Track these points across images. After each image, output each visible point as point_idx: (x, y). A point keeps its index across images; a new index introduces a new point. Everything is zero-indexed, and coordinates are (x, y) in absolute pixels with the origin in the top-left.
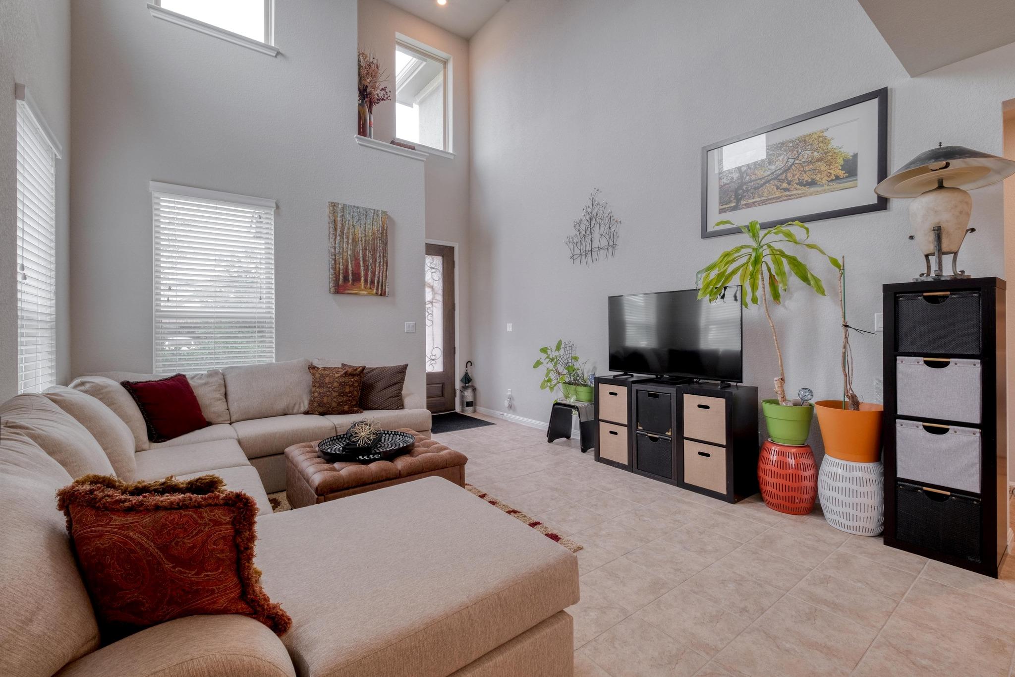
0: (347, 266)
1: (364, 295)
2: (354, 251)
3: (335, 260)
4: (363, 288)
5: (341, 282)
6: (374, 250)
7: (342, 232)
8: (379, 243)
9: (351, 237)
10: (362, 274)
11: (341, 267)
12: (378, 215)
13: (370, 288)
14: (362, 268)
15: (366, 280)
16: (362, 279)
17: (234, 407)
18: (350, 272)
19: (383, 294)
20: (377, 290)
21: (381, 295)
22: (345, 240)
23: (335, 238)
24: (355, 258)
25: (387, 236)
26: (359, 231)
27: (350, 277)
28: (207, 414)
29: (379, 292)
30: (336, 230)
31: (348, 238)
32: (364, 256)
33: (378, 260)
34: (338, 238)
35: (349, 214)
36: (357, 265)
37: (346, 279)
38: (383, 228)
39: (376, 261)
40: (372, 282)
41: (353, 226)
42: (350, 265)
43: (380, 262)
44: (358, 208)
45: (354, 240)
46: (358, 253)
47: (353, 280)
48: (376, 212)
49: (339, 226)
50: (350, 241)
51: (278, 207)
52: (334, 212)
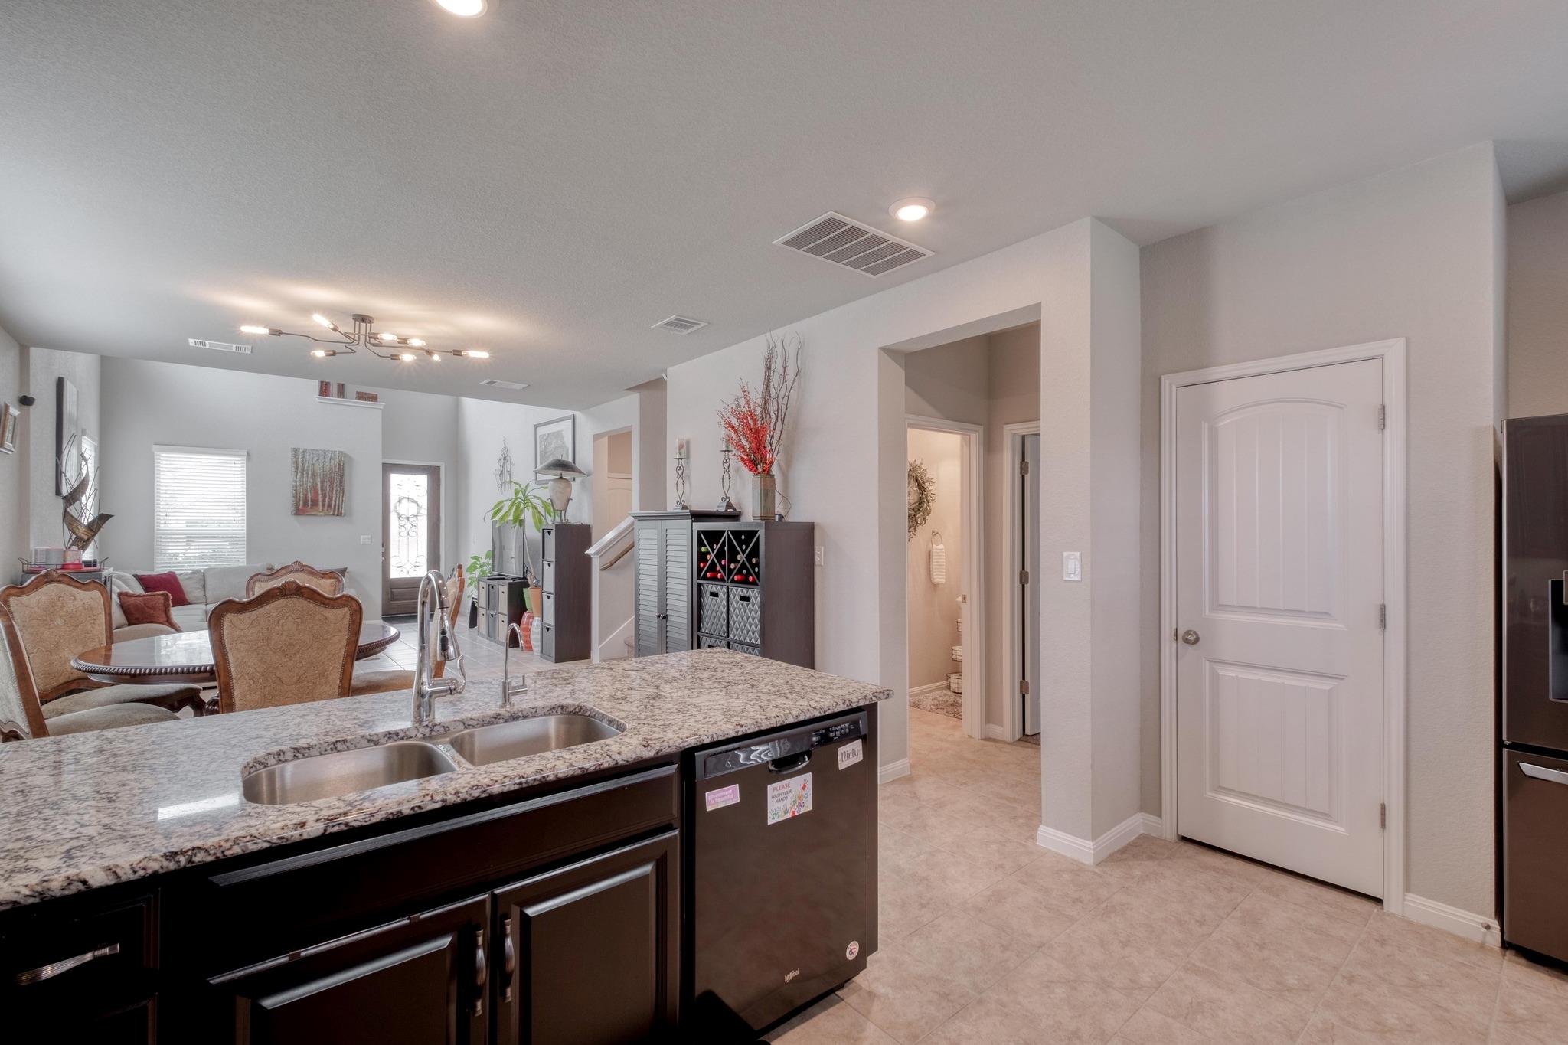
0: (307, 495)
1: (321, 516)
2: (313, 482)
3: (296, 490)
4: (321, 510)
5: (300, 507)
6: (332, 481)
7: (303, 470)
8: (336, 476)
9: (310, 473)
10: (320, 499)
11: (302, 496)
12: (335, 455)
13: (328, 511)
14: (320, 496)
15: (323, 505)
16: (320, 503)
17: (209, 594)
18: (309, 499)
19: (340, 514)
20: (334, 511)
21: (337, 515)
22: (305, 475)
23: (296, 476)
24: (314, 489)
25: (343, 470)
26: (318, 468)
27: (310, 503)
28: (189, 597)
29: (336, 513)
30: (297, 468)
31: (308, 474)
32: (322, 486)
33: (335, 489)
34: (299, 474)
35: (309, 455)
36: (317, 494)
37: (305, 504)
38: (340, 464)
39: (333, 489)
40: (330, 506)
41: (313, 464)
42: (309, 494)
43: (337, 490)
44: (317, 450)
45: (313, 475)
46: (317, 484)
47: (312, 505)
48: (333, 452)
49: (300, 465)
50: (310, 476)
51: (248, 454)
52: (296, 456)
